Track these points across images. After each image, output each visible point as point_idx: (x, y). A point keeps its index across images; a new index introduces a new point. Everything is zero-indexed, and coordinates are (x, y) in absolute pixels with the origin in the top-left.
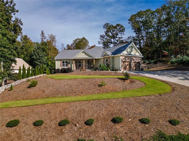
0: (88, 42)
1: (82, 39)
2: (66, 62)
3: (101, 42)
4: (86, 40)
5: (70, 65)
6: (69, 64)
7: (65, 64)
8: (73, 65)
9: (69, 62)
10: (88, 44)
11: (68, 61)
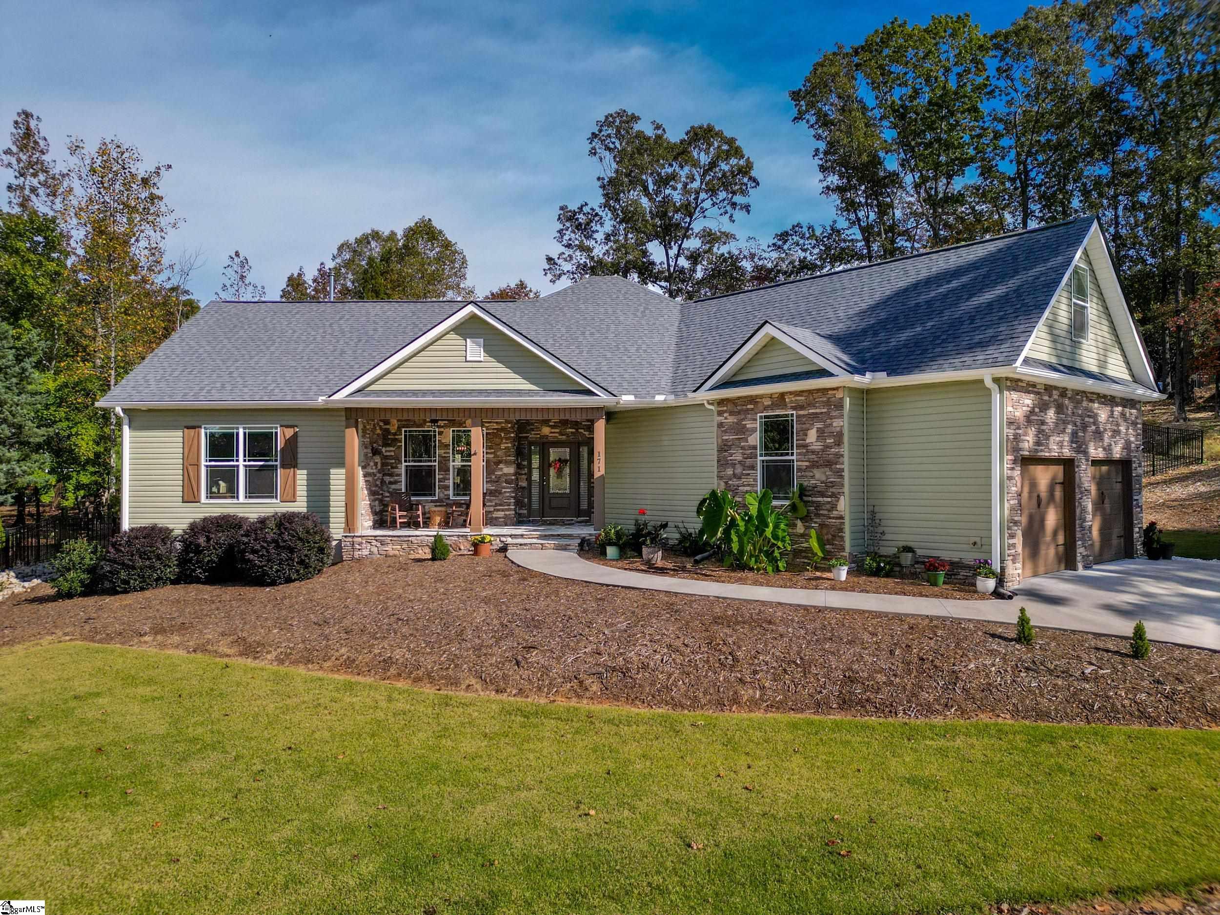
0: (464, 262)
1: (412, 233)
2: (252, 438)
3: (567, 267)
4: (447, 245)
5: (302, 475)
6: (291, 460)
7: (241, 463)
8: (337, 477)
9: (292, 443)
10: (463, 277)
11: (282, 435)
